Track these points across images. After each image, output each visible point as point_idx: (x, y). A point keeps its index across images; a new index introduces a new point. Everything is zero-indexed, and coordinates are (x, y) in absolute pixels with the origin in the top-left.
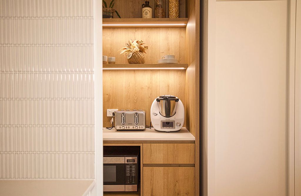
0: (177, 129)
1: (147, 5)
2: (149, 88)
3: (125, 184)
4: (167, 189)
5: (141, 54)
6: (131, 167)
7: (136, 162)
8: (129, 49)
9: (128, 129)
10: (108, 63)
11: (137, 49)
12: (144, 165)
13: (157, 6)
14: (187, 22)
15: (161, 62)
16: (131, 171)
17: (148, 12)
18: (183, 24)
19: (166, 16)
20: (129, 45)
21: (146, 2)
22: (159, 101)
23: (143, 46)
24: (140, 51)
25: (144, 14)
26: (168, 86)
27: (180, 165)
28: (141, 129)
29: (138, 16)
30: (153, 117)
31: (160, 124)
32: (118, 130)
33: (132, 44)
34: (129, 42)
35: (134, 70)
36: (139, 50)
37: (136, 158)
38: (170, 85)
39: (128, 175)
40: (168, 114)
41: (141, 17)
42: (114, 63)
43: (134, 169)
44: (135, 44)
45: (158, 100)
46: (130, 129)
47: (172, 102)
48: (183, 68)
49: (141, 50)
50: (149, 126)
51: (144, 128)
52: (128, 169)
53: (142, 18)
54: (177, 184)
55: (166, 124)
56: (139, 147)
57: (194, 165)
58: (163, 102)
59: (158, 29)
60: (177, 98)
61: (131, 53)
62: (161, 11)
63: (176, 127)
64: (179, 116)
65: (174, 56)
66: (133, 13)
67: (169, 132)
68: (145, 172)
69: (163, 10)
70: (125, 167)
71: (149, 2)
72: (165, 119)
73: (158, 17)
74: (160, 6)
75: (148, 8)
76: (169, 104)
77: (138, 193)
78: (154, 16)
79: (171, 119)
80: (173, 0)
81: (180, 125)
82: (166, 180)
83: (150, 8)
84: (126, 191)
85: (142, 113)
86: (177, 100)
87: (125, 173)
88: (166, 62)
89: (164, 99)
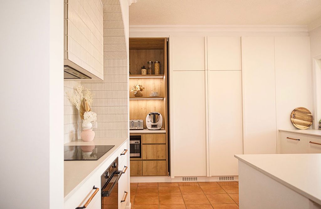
0: (159, 128)
1: (144, 68)
2: (145, 108)
3: (134, 153)
4: (154, 155)
5: (141, 92)
6: (137, 145)
7: (139, 143)
8: (135, 89)
11: (139, 89)
12: (143, 144)
13: (149, 68)
14: (163, 76)
15: (151, 96)
16: (137, 147)
17: (144, 71)
18: (162, 77)
19: (153, 73)
20: (135, 87)
21: (143, 66)
23: (142, 88)
24: (140, 90)
25: (142, 72)
26: (155, 108)
27: (159, 144)
28: (141, 129)
30: (147, 123)
31: (150, 126)
32: (130, 130)
33: (137, 87)
34: (135, 85)
35: (138, 100)
37: (139, 141)
39: (136, 149)
40: (154, 122)
41: (141, 74)
43: (138, 146)
44: (138, 87)
45: (150, 115)
47: (156, 115)
48: (162, 99)
49: (141, 90)
50: (145, 128)
51: (143, 128)
52: (136, 146)
54: (158, 153)
55: (153, 126)
56: (141, 136)
57: (165, 144)
58: (152, 116)
59: (150, 79)
60: (159, 113)
61: (136, 92)
62: (151, 71)
64: (160, 122)
65: (157, 93)
66: (137, 70)
67: (155, 130)
68: (143, 147)
70: (134, 145)
71: (145, 66)
72: (153, 124)
73: (149, 74)
74: (150, 68)
75: (145, 70)
76: (155, 116)
77: (140, 157)
78: (148, 73)
79: (156, 124)
80: (157, 66)
81: (160, 126)
82: (153, 151)
83: (145, 69)
84: (135, 156)
85: (142, 121)
86: (159, 115)
87: (134, 148)
88: (153, 96)
89: (152, 114)
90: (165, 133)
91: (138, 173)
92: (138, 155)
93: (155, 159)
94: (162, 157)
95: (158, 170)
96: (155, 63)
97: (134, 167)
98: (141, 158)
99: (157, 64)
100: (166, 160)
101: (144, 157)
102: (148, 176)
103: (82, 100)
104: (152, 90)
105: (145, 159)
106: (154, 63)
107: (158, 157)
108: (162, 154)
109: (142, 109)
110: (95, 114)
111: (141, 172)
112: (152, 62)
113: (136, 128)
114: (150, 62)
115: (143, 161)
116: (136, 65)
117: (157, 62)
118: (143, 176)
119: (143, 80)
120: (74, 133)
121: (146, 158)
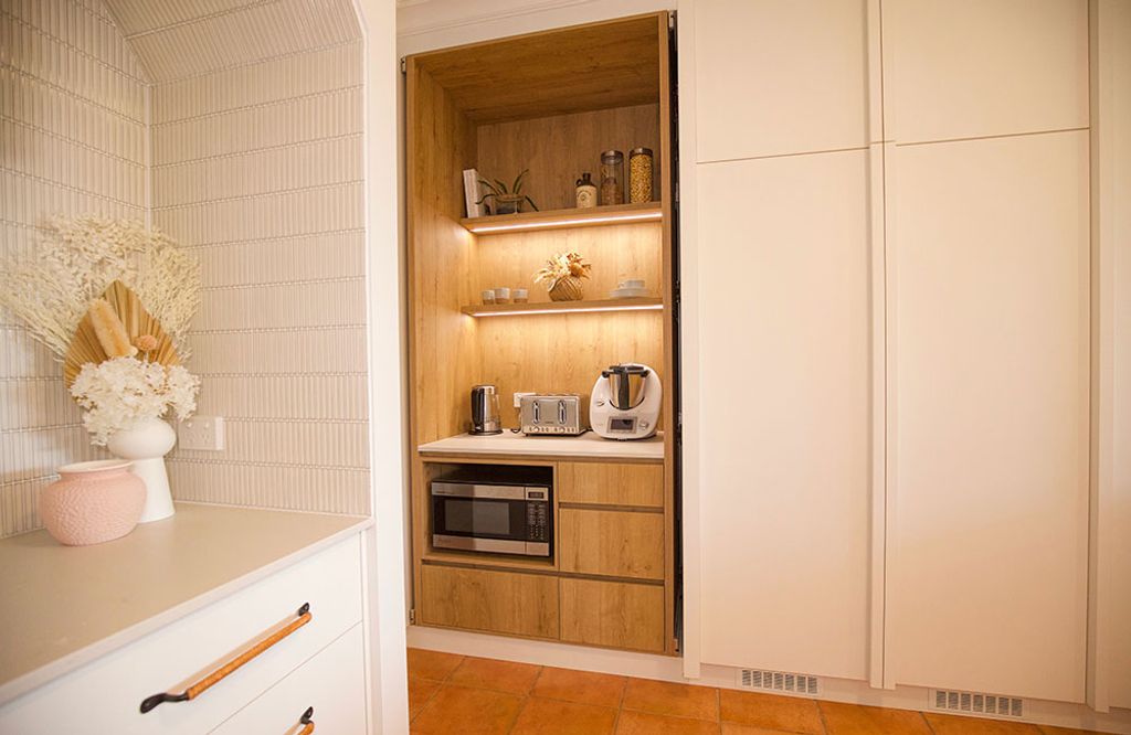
0: (640, 434)
1: (586, 180)
2: (595, 349)
3: (526, 540)
4: (607, 557)
5: (574, 281)
6: (536, 508)
7: (546, 498)
8: (550, 273)
9: (545, 432)
10: (512, 302)
11: (566, 271)
12: (561, 505)
13: (605, 181)
15: (613, 295)
16: (536, 514)
17: (587, 193)
19: (623, 199)
20: (552, 264)
21: (584, 176)
22: (608, 376)
23: (579, 265)
24: (572, 275)
25: (579, 199)
26: (636, 344)
27: (634, 509)
28: (571, 432)
29: (569, 204)
30: (594, 409)
31: (606, 423)
32: (527, 435)
33: (558, 261)
34: (552, 257)
35: (566, 314)
36: (569, 273)
37: (545, 491)
38: (639, 344)
39: (532, 522)
40: (625, 401)
41: (574, 205)
42: (526, 300)
43: (542, 512)
44: (564, 261)
45: (606, 374)
46: (550, 432)
47: (633, 379)
49: (575, 273)
50: (586, 428)
51: (576, 431)
52: (531, 511)
53: (575, 207)
54: (627, 547)
55: (617, 424)
56: (551, 468)
57: (661, 511)
58: (616, 377)
60: (646, 368)
61: (554, 281)
62: (613, 191)
63: (638, 430)
64: (650, 406)
65: (640, 282)
66: (562, 198)
67: (624, 440)
68: (563, 518)
69: (617, 189)
70: (526, 509)
71: (589, 175)
72: (618, 414)
73: (606, 204)
74: (612, 181)
75: (587, 188)
76: (626, 382)
77: (550, 558)
78: (601, 202)
79: (630, 414)
80: (639, 166)
81: (647, 426)
82: (603, 537)
83: (592, 185)
84: (528, 553)
85: (573, 400)
86: (645, 374)
87: (526, 519)
88: (625, 295)
89: (615, 373)
90: (660, 462)
91: (540, 627)
92: (543, 548)
93: (616, 574)
94: (648, 568)
95: (628, 627)
96: (632, 154)
97: (524, 598)
98: (553, 564)
99: (639, 158)
100: (662, 583)
101: (565, 561)
102: (584, 644)
104: (624, 275)
105: (572, 571)
106: (626, 155)
107: (629, 567)
108: (647, 556)
109: (582, 350)
111: (554, 625)
112: (619, 155)
113: (551, 430)
114: (612, 153)
115: (564, 581)
116: (561, 174)
117: (640, 150)
118: (559, 640)
119: (586, 236)
121: (576, 567)
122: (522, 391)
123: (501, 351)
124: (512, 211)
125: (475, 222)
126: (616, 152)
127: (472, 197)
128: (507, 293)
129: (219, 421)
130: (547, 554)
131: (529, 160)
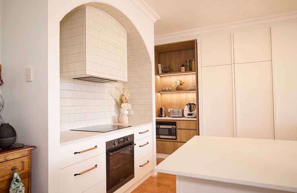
0: (194, 116)
1: (183, 66)
2: (185, 100)
3: (171, 136)
5: (180, 86)
7: (175, 128)
10: (168, 91)
12: (178, 129)
13: (187, 66)
15: (189, 89)
16: (173, 131)
17: (183, 69)
19: (191, 70)
20: (176, 83)
22: (187, 105)
24: (180, 85)
27: (191, 129)
28: (180, 117)
29: (180, 71)
30: (185, 112)
31: (187, 114)
32: (171, 117)
34: (176, 81)
35: (179, 93)
37: (175, 126)
39: (172, 132)
40: (190, 110)
42: (171, 90)
43: (174, 130)
44: (179, 82)
49: (181, 84)
50: (183, 116)
52: (172, 130)
55: (189, 115)
56: (176, 122)
57: (196, 130)
59: (189, 75)
61: (176, 86)
62: (188, 68)
64: (195, 111)
65: (195, 86)
66: (178, 68)
67: (190, 118)
68: (178, 131)
69: (189, 68)
72: (189, 113)
75: (183, 67)
76: (191, 106)
77: (176, 139)
78: (186, 71)
79: (192, 113)
80: (193, 63)
82: (186, 135)
84: (172, 138)
85: (181, 110)
86: (195, 105)
87: (171, 131)
88: (191, 89)
89: (189, 104)
90: (196, 121)
92: (174, 137)
96: (192, 61)
99: (194, 61)
103: (121, 95)
104: (191, 84)
105: (180, 141)
109: (183, 100)
110: (130, 105)
112: (190, 61)
113: (176, 116)
115: (178, 143)
116: (178, 64)
119: (183, 76)
120: (117, 117)
121: (181, 140)
122: (170, 108)
123: (166, 100)
124: (168, 72)
125: (160, 74)
126: (189, 60)
127: (160, 69)
128: (167, 89)
129: (132, 111)
130: (175, 138)
131: (171, 60)
